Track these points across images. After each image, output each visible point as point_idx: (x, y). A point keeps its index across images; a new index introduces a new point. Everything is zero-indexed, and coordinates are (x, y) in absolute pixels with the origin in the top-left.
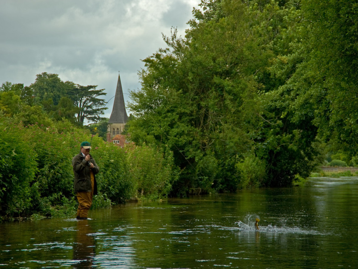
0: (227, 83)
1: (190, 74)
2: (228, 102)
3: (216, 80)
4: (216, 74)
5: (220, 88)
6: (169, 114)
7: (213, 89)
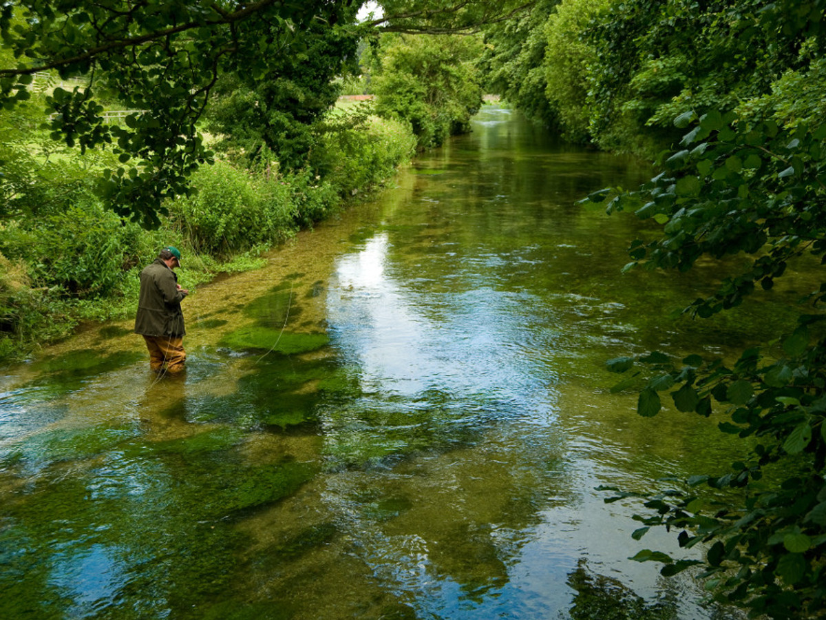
0: (452, 68)
1: (425, 62)
2: (452, 84)
3: (443, 66)
4: (443, 61)
5: (446, 73)
6: (408, 94)
7: (440, 72)
